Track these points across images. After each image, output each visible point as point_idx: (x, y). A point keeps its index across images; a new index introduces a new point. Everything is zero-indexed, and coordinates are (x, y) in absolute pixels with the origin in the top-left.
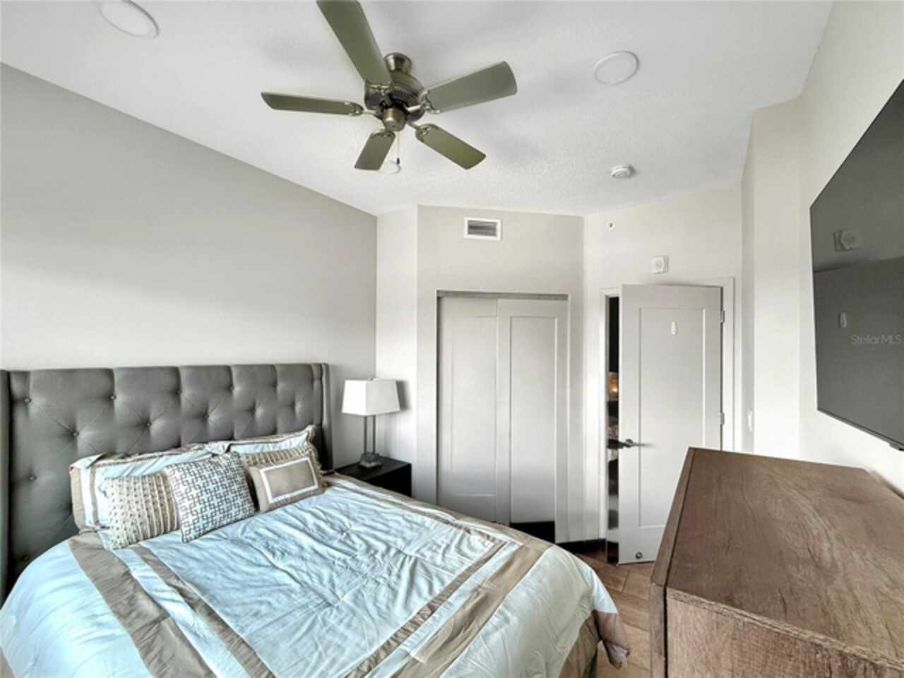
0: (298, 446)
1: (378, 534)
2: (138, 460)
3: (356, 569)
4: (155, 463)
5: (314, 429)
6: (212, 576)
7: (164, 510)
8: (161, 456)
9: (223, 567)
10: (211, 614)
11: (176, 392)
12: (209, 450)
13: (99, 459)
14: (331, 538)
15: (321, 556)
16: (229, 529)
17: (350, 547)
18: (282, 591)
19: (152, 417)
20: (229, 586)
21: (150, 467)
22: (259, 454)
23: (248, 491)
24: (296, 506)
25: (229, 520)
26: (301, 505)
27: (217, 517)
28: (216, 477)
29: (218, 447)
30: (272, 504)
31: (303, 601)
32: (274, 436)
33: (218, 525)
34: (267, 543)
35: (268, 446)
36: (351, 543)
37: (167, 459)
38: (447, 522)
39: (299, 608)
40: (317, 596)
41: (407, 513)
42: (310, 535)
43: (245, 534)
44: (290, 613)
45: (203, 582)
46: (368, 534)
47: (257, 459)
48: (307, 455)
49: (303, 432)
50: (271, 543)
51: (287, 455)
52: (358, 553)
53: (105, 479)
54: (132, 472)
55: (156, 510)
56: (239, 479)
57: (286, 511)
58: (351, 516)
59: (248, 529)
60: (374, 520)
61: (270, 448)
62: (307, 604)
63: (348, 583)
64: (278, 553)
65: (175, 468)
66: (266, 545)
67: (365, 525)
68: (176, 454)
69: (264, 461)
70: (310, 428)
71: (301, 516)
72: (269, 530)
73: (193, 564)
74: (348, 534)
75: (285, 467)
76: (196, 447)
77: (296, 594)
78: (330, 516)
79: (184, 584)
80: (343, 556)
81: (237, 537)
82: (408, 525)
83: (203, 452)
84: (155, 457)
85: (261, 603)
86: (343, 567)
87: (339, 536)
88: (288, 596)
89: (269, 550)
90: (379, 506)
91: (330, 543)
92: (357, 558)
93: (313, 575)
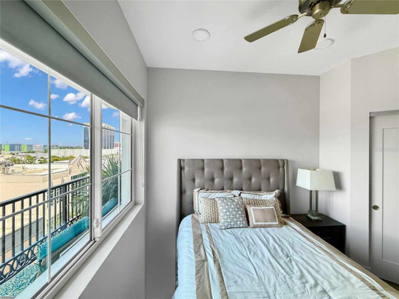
0: (270, 199)
1: (311, 269)
2: (211, 192)
3: (291, 287)
4: (215, 194)
5: (279, 192)
6: (225, 251)
7: (215, 214)
8: (217, 192)
9: (230, 249)
10: (219, 270)
11: (222, 169)
12: (233, 193)
13: (201, 189)
14: (280, 258)
15: (273, 266)
16: (236, 230)
17: (290, 269)
18: (249, 276)
19: (215, 177)
20: (230, 259)
21: (213, 196)
22: (251, 199)
23: (245, 215)
24: (266, 230)
25: (237, 226)
26: (268, 230)
27: (232, 223)
28: (233, 206)
29: (236, 193)
30: (255, 225)
31: (258, 289)
32: (260, 192)
33: (232, 227)
34: (249, 245)
35: (256, 196)
36: (291, 267)
37: (219, 194)
38: (374, 289)
39: (255, 292)
40: (265, 291)
41: (335, 263)
42: (269, 250)
43: (241, 236)
44: (250, 292)
45: (221, 251)
46: (303, 266)
47: (250, 202)
48: (273, 206)
49: (274, 192)
50: (251, 246)
51: (264, 203)
52: (294, 276)
53: (201, 197)
54: (208, 196)
55: (213, 213)
56: (242, 209)
57: (260, 230)
58: (295, 249)
59: (243, 234)
60: (309, 257)
61: (257, 197)
62: (259, 292)
63: (284, 294)
64: (252, 253)
65: (219, 199)
66: (248, 246)
67: (303, 259)
68: (222, 193)
69: (253, 203)
70: (277, 191)
71: (267, 237)
72: (251, 237)
73: (220, 241)
74: (290, 260)
75: (262, 209)
76: (228, 191)
77: (255, 282)
78: (282, 243)
79: (215, 249)
80: (284, 273)
81: (238, 236)
82: (335, 274)
83: (231, 194)
84: (215, 192)
85: (239, 277)
86: (283, 281)
87: (285, 258)
88: (251, 281)
89: (249, 249)
90: (314, 249)
91: (279, 260)
92: (293, 279)
93: (266, 276)
